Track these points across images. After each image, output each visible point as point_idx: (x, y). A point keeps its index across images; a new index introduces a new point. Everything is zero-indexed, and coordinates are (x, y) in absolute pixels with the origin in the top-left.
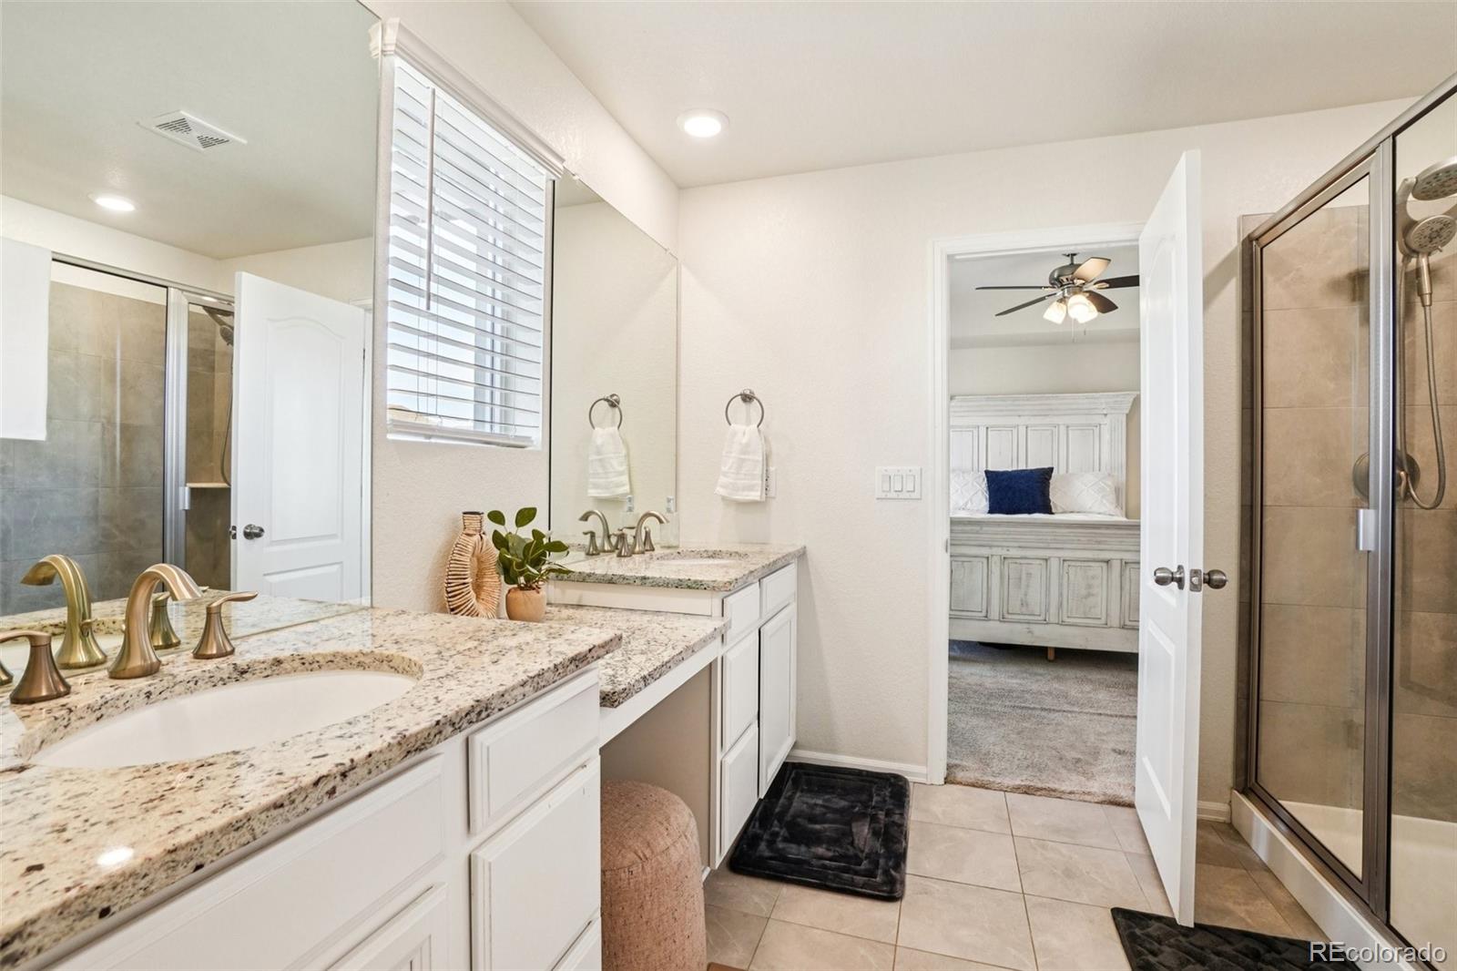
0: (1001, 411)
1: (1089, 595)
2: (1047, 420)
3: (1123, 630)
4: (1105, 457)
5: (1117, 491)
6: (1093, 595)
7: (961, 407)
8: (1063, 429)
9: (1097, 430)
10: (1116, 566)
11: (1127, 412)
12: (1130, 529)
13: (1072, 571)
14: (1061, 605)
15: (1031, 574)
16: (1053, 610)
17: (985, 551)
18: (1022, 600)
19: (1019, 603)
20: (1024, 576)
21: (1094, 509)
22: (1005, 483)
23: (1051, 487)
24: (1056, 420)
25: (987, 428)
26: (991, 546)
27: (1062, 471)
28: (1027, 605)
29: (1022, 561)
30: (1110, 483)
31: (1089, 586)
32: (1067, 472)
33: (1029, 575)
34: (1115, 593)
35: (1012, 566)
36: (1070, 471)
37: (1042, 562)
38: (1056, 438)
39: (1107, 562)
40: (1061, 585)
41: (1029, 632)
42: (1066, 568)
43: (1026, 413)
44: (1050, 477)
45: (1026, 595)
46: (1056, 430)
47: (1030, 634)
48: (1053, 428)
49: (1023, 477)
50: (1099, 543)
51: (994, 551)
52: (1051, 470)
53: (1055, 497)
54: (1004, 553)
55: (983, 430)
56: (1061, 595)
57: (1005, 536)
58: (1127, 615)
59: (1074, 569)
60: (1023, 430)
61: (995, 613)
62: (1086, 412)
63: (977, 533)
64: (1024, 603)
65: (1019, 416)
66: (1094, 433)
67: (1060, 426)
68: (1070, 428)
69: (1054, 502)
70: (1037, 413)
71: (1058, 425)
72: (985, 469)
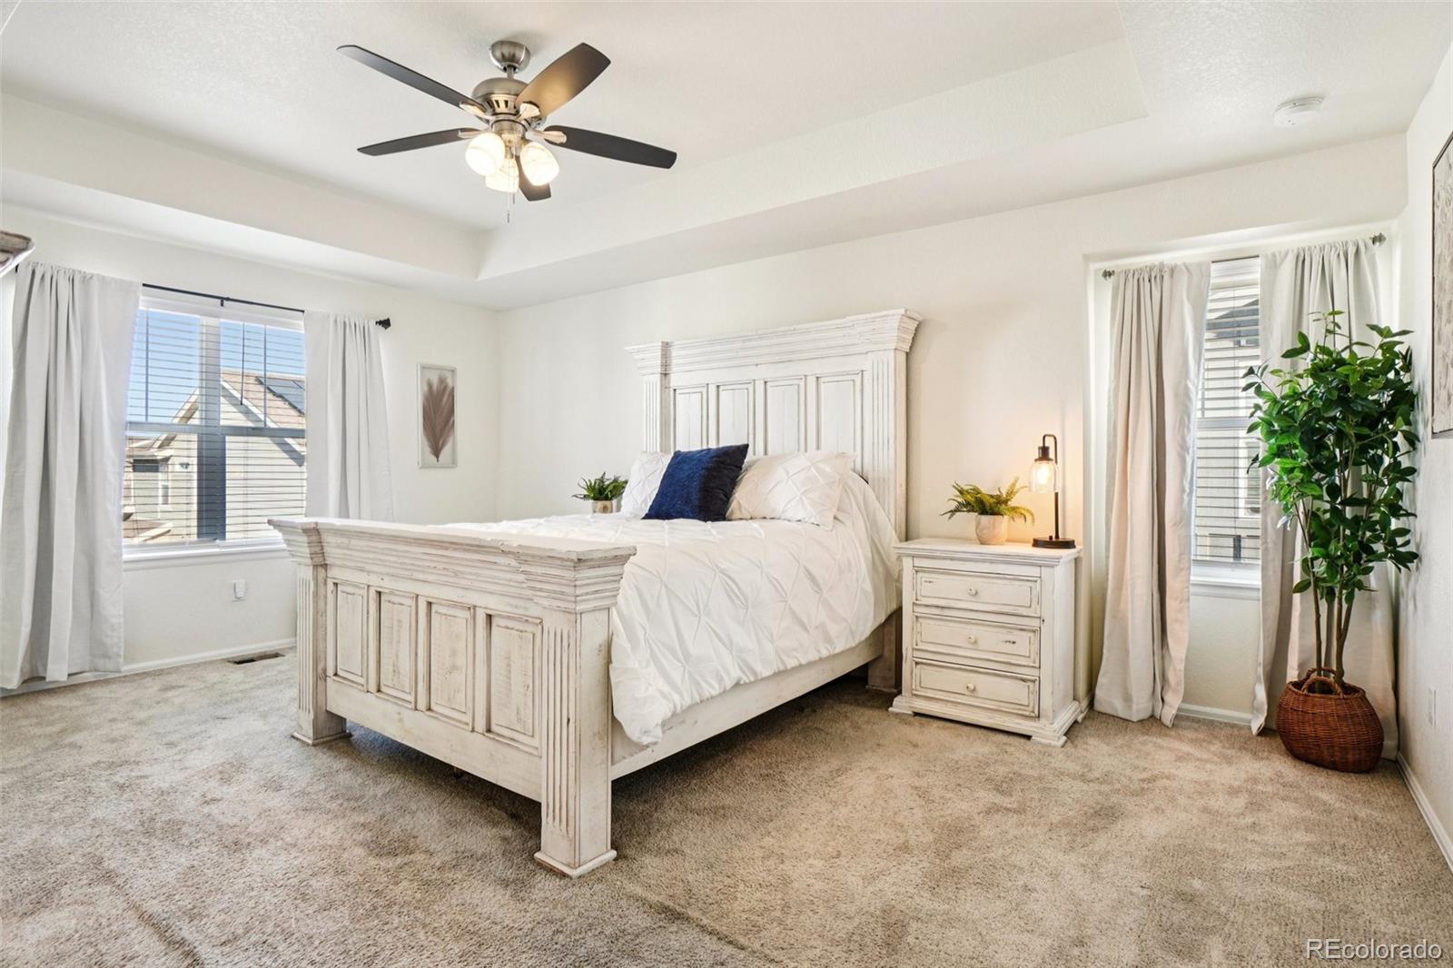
0: (734, 358)
1: (454, 667)
2: (792, 370)
3: (487, 741)
6: (458, 668)
7: (685, 356)
8: (811, 382)
9: (858, 380)
13: (437, 622)
17: (364, 579)
18: (394, 664)
19: (392, 668)
20: (396, 623)
21: (789, 515)
24: (800, 369)
25: (718, 387)
26: (368, 572)
27: (760, 451)
28: (399, 673)
29: (393, 599)
31: (454, 652)
33: (399, 621)
37: (411, 602)
38: (803, 398)
39: (469, 611)
40: (426, 646)
41: (400, 720)
43: (764, 360)
45: (397, 657)
46: (802, 385)
47: (400, 725)
48: (799, 381)
51: (370, 579)
52: (743, 450)
54: (378, 582)
55: (712, 390)
56: (427, 663)
57: (377, 557)
59: (439, 618)
60: (760, 387)
61: (372, 681)
64: (396, 670)
65: (757, 365)
66: (854, 386)
67: (808, 378)
68: (822, 380)
69: (739, 503)
70: (777, 358)
71: (806, 376)
72: (677, 449)
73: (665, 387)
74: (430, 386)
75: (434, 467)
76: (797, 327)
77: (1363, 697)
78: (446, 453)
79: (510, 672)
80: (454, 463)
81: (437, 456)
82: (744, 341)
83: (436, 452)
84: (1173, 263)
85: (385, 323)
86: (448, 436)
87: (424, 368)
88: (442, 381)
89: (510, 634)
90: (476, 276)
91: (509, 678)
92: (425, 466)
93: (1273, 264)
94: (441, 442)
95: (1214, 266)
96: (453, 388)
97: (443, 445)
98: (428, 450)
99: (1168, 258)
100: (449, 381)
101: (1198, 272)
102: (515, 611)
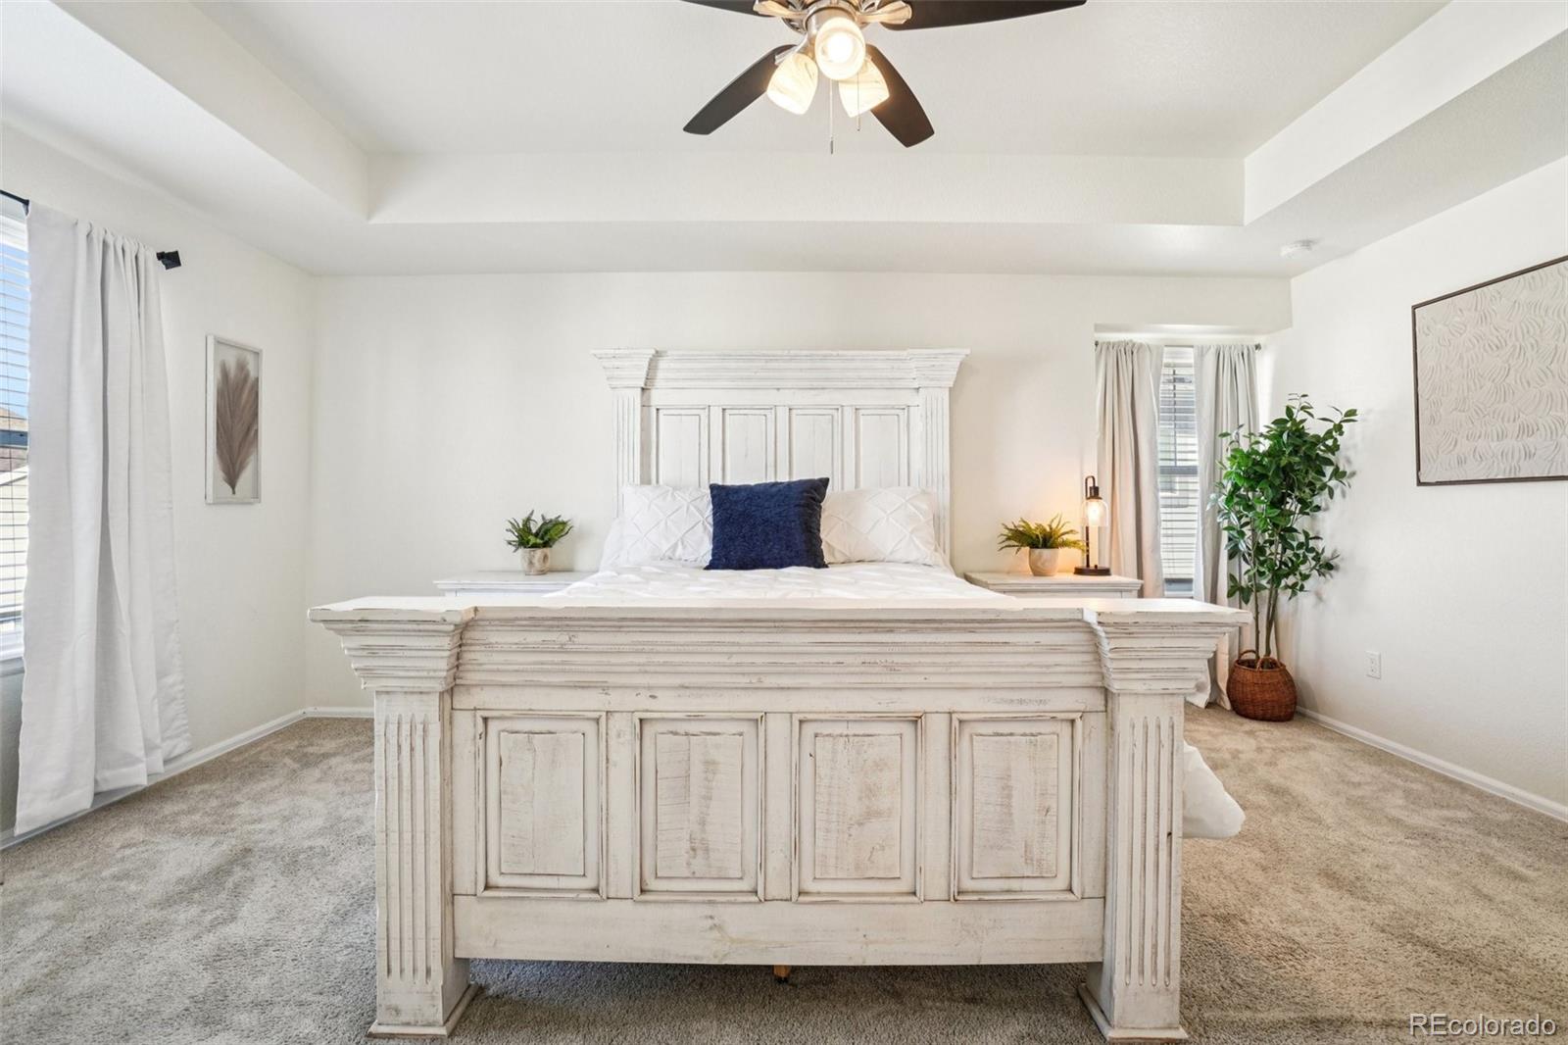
0: (749, 379)
1: (870, 814)
2: (824, 398)
3: (956, 907)
4: (917, 465)
5: (937, 521)
6: (878, 814)
7: (679, 370)
8: (849, 414)
9: (903, 415)
10: (937, 727)
11: (951, 384)
12: (972, 631)
13: (824, 748)
14: (796, 847)
15: (714, 763)
16: (777, 860)
17: (593, 701)
18: (691, 840)
19: (686, 845)
20: (697, 769)
21: (898, 556)
22: (740, 508)
23: (824, 515)
24: (838, 398)
25: (724, 410)
26: (605, 688)
27: (849, 485)
28: (707, 850)
29: (693, 727)
30: (924, 506)
31: (870, 791)
32: (857, 486)
33: (710, 765)
34: (936, 806)
35: (666, 741)
36: (862, 485)
37: (745, 727)
38: (838, 429)
39: (915, 721)
40: (796, 794)
41: (714, 927)
42: (807, 748)
43: (789, 384)
44: (823, 495)
45: (703, 823)
46: (837, 415)
47: (716, 934)
48: (834, 412)
49: (772, 496)
50: (892, 669)
51: (614, 700)
52: (825, 482)
53: (831, 534)
54: (643, 702)
55: (716, 413)
56: (796, 819)
57: (642, 659)
58: (965, 861)
59: (828, 743)
60: (783, 413)
61: (623, 878)
62: (887, 384)
63: (562, 649)
64: (698, 847)
65: (778, 389)
66: (899, 421)
67: (845, 408)
68: (861, 412)
69: (829, 545)
70: (807, 384)
71: (842, 406)
72: (712, 483)
73: (645, 406)
74: (225, 374)
75: (229, 503)
76: (840, 352)
77: (1285, 670)
78: (245, 479)
79: (1009, 796)
80: (256, 495)
81: (233, 484)
82: (767, 361)
83: (232, 478)
84: (1139, 341)
85: (170, 259)
86: (247, 455)
87: (219, 342)
88: (242, 367)
89: (1009, 742)
90: (369, 217)
91: (1009, 806)
92: (218, 502)
93: (1201, 353)
94: (237, 466)
95: (1166, 349)
96: (257, 379)
97: (242, 467)
98: (221, 475)
99: (1137, 337)
100: (251, 367)
101: (1156, 350)
102: (1023, 707)
